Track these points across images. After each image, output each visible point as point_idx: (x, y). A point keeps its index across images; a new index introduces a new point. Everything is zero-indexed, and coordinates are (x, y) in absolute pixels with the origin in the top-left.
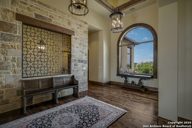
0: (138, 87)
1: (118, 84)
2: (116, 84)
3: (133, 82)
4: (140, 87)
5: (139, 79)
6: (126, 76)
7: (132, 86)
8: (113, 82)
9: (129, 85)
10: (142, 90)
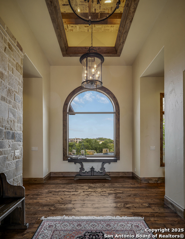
0: (101, 174)
1: (66, 176)
2: (62, 176)
3: (92, 169)
4: (103, 174)
5: (101, 163)
6: (81, 161)
7: (91, 176)
8: (55, 173)
9: (87, 174)
10: (107, 178)
